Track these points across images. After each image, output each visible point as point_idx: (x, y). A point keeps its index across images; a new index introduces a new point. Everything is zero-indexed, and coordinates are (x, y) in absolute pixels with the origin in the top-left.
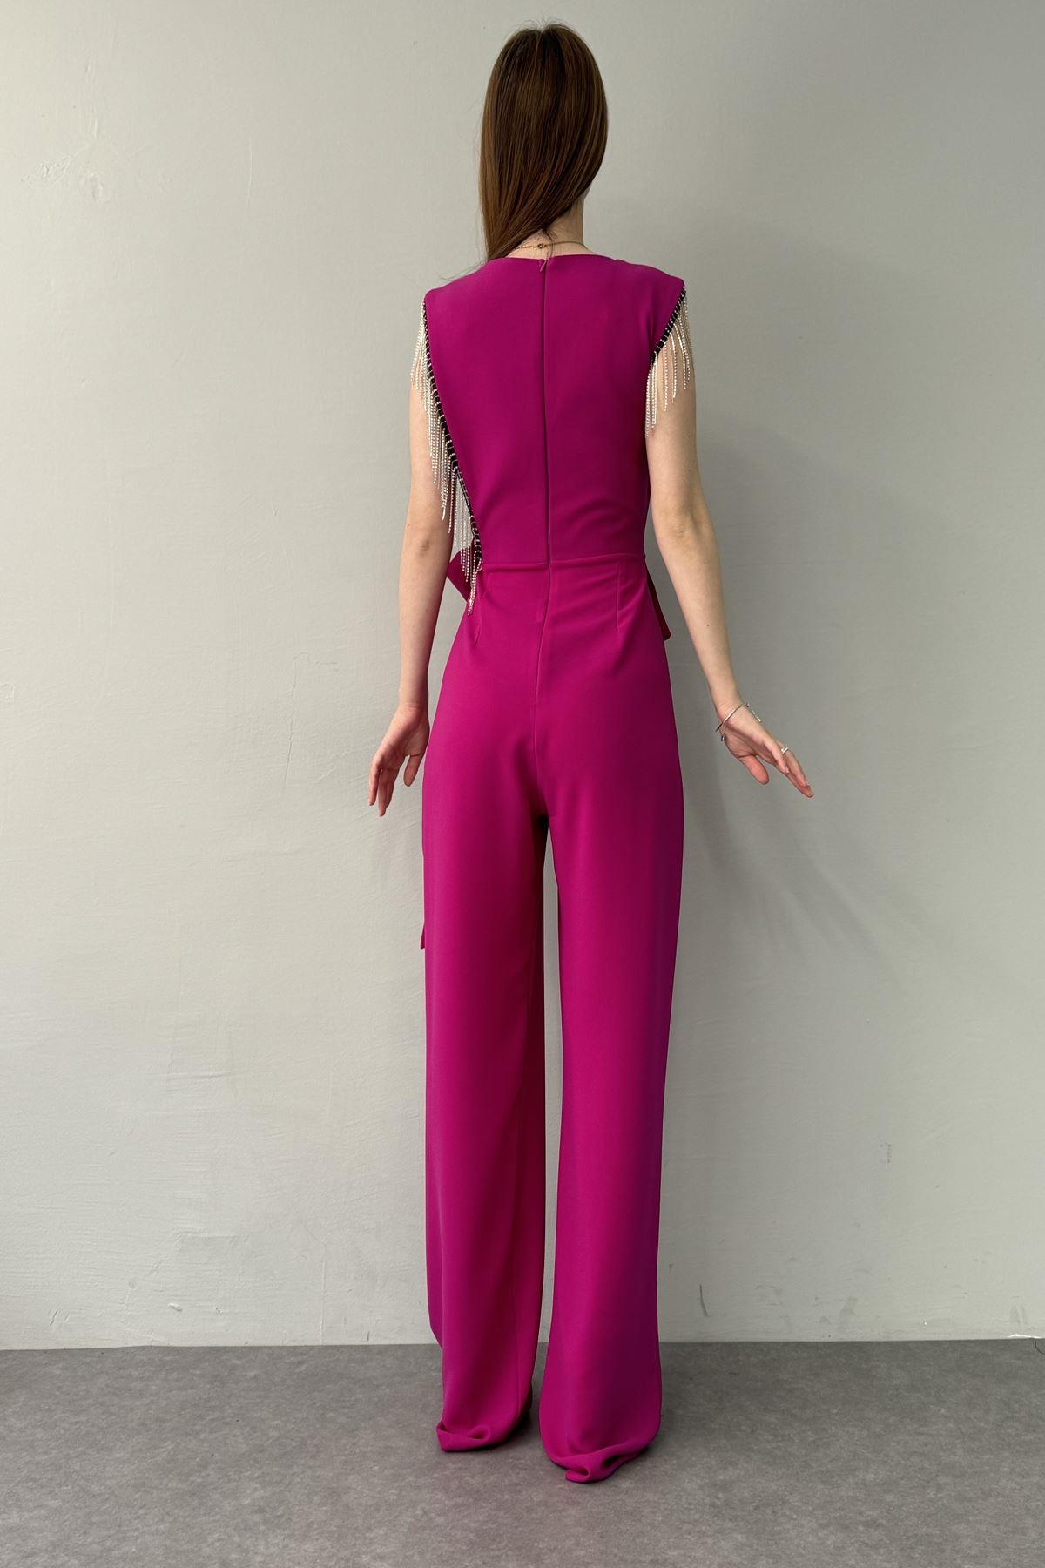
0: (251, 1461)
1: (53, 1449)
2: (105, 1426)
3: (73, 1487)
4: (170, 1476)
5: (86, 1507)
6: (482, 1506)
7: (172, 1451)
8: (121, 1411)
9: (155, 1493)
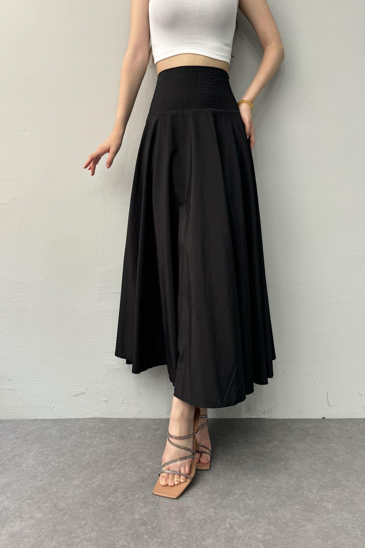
0: (139, 488)
1: (45, 478)
2: (71, 464)
3: (50, 505)
4: (99, 496)
5: (55, 518)
6: (260, 521)
7: (101, 480)
8: (79, 456)
9: (91, 509)
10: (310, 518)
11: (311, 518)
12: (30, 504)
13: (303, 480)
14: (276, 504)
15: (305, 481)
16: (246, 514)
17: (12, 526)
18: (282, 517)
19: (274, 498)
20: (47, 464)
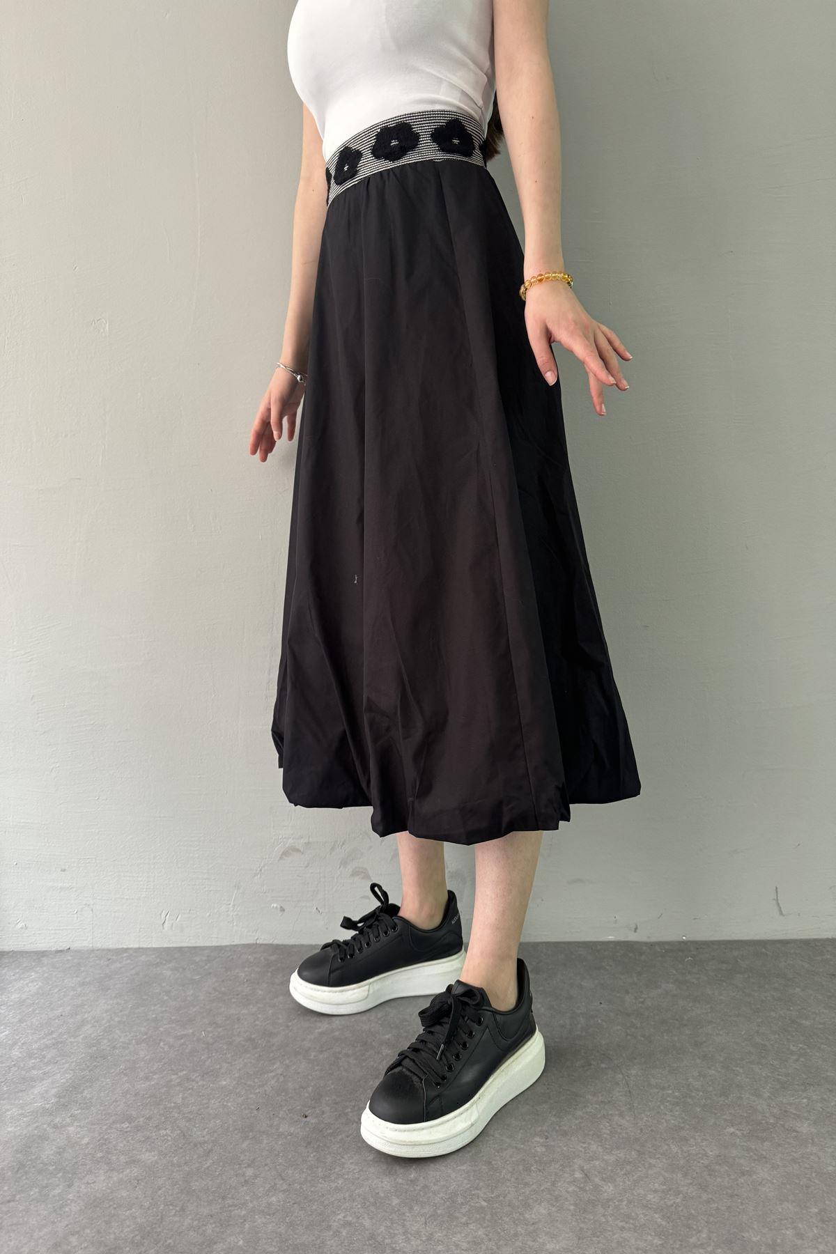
1: (154, 1073)
2: (211, 1041)
3: (171, 1133)
4: (281, 1113)
5: (186, 1163)
6: (650, 1163)
7: (282, 1076)
8: (228, 1022)
9: (265, 1141)
10: (762, 1155)
11: (764, 1153)
12: (127, 1132)
13: (738, 1069)
14: (682, 1125)
15: (741, 1071)
16: (618, 1148)
17: (90, 1182)
18: (699, 1153)
19: (677, 1111)
20: (158, 1042)
